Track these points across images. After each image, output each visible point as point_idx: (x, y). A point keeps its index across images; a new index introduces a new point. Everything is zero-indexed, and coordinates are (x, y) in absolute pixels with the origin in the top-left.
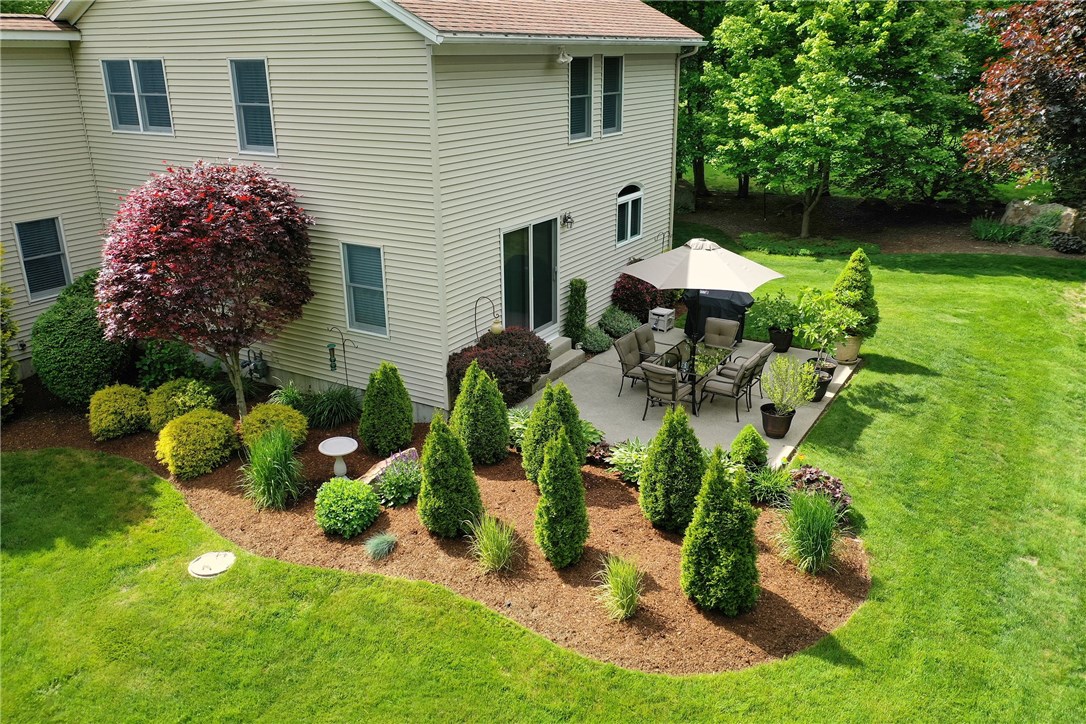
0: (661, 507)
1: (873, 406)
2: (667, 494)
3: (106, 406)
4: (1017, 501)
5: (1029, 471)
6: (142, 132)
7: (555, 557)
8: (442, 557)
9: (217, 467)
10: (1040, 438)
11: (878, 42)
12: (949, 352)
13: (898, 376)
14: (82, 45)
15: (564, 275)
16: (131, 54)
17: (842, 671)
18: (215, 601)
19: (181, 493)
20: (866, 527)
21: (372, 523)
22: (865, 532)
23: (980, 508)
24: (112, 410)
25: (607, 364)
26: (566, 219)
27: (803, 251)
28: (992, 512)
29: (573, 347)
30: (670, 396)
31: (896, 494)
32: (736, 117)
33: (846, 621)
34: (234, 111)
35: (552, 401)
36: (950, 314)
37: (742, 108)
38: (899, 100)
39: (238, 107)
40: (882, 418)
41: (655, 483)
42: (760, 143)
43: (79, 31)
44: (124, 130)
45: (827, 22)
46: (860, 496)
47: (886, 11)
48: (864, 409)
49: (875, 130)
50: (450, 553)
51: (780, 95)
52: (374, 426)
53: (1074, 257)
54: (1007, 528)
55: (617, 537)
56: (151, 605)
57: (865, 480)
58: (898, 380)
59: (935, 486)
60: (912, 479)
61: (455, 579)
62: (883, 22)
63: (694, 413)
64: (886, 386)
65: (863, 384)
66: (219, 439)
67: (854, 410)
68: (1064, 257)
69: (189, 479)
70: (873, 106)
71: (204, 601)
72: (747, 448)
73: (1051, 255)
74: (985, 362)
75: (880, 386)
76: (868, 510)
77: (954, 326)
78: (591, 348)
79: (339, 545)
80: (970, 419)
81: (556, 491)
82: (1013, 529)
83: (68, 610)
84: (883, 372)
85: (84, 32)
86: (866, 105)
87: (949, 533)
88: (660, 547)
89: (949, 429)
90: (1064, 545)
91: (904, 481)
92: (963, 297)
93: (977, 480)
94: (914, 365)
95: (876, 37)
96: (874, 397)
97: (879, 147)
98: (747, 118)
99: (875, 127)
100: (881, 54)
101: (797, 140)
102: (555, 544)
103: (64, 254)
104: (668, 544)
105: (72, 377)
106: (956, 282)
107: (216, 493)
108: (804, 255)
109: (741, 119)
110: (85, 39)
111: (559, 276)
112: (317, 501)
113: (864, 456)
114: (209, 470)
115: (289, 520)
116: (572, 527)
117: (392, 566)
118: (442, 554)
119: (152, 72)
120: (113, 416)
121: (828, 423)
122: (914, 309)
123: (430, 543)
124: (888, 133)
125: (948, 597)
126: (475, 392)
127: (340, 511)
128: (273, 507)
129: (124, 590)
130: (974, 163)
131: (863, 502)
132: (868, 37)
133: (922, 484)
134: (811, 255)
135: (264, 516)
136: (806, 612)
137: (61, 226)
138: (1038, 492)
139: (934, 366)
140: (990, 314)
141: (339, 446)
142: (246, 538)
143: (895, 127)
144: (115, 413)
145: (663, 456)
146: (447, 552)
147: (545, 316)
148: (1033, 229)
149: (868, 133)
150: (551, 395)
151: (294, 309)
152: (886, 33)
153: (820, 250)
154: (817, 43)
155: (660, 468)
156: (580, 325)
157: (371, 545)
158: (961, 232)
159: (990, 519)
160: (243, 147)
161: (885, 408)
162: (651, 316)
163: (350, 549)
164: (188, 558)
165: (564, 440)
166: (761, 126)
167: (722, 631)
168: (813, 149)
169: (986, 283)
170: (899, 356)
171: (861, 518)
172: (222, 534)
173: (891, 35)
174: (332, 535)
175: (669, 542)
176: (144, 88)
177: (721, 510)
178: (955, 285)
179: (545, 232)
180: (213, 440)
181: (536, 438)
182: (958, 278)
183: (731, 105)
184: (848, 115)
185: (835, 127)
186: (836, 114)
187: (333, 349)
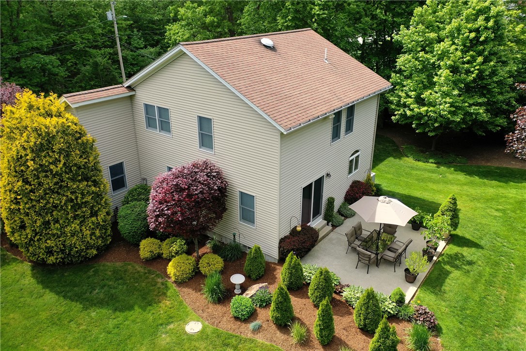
0: (362, 323)
1: (452, 267)
2: (365, 320)
3: (147, 247)
4: (507, 322)
5: (514, 307)
6: (158, 132)
7: (322, 341)
8: (278, 333)
9: (190, 279)
10: (522, 288)
11: (473, 75)
12: (491, 234)
13: (465, 249)
14: (136, 96)
15: (325, 196)
16: (156, 104)
18: (197, 344)
19: (177, 289)
20: (442, 333)
21: (251, 316)
22: (442, 335)
23: (491, 326)
24: (149, 250)
25: (341, 233)
26: (328, 175)
27: (431, 160)
28: (495, 327)
29: (328, 225)
30: (368, 262)
31: (457, 317)
32: (405, 100)
34: (198, 134)
35: (322, 275)
36: (494, 209)
37: (408, 96)
38: (480, 101)
39: (199, 133)
40: (455, 274)
41: (360, 314)
43: (135, 91)
44: (150, 130)
45: (449, 65)
46: (442, 317)
47: (477, 61)
48: (448, 267)
49: (468, 114)
50: (281, 332)
51: (426, 94)
52: (250, 269)
54: (500, 337)
55: (345, 332)
56: (174, 345)
57: (444, 308)
58: (466, 251)
59: (473, 314)
60: (464, 309)
61: (283, 344)
62: (476, 66)
63: (377, 266)
64: (459, 255)
65: (449, 253)
66: (191, 269)
67: (443, 268)
69: (180, 283)
70: (468, 103)
71: (193, 345)
72: (398, 297)
74: (506, 241)
75: (456, 255)
76: (444, 325)
77: (495, 217)
78: (335, 224)
79: (240, 323)
80: (494, 275)
81: (323, 320)
82: (503, 337)
83: (145, 342)
84: (459, 246)
85: (137, 91)
86: (465, 102)
87: (475, 339)
88: (361, 338)
89: (484, 282)
90: (523, 347)
91: (460, 311)
92: (502, 197)
93: (492, 311)
94: (473, 242)
95: (472, 72)
96: (454, 260)
97: (470, 121)
98: (409, 101)
99: (468, 112)
100: (474, 80)
101: (432, 115)
102: (322, 337)
103: (125, 176)
104: (364, 337)
105: (134, 235)
106: (500, 186)
107: (190, 291)
108: (432, 163)
109: (407, 101)
110: (137, 94)
111: (323, 197)
112: (231, 304)
113: (445, 295)
114: (187, 280)
115: (220, 309)
116: (328, 332)
117: (260, 335)
118: (278, 332)
119: (164, 112)
120: (149, 253)
121: (432, 276)
122: (479, 205)
123: (274, 327)
124: (474, 116)
126: (292, 264)
127: (240, 311)
128: (214, 303)
129: (163, 336)
130: (509, 150)
131: (442, 320)
132: (468, 72)
133: (468, 312)
134: (435, 163)
135: (211, 306)
137: (125, 165)
138: (516, 318)
139: (482, 243)
140: (513, 209)
141: (238, 279)
142: (205, 315)
143: (478, 114)
144: (150, 252)
145: (364, 305)
146: (280, 332)
147: (317, 213)
149: (465, 115)
150: (322, 272)
151: (219, 216)
152: (477, 71)
153: (440, 160)
154: (444, 73)
155: (363, 309)
156: (331, 216)
157: (252, 325)
159: (494, 331)
160: (200, 148)
161: (457, 267)
163: (244, 325)
164: (185, 323)
165: (327, 302)
166: (416, 106)
168: (439, 120)
169: (514, 188)
170: (468, 236)
171: (441, 328)
172: (195, 312)
173: (480, 72)
174: (237, 318)
175: (364, 336)
176: (160, 116)
177: (385, 338)
178: (500, 189)
179: (319, 183)
180: (189, 269)
181: (315, 288)
182: (502, 184)
183: (403, 94)
184: (456, 107)
185: (450, 112)
186: (451, 107)
187: (234, 236)
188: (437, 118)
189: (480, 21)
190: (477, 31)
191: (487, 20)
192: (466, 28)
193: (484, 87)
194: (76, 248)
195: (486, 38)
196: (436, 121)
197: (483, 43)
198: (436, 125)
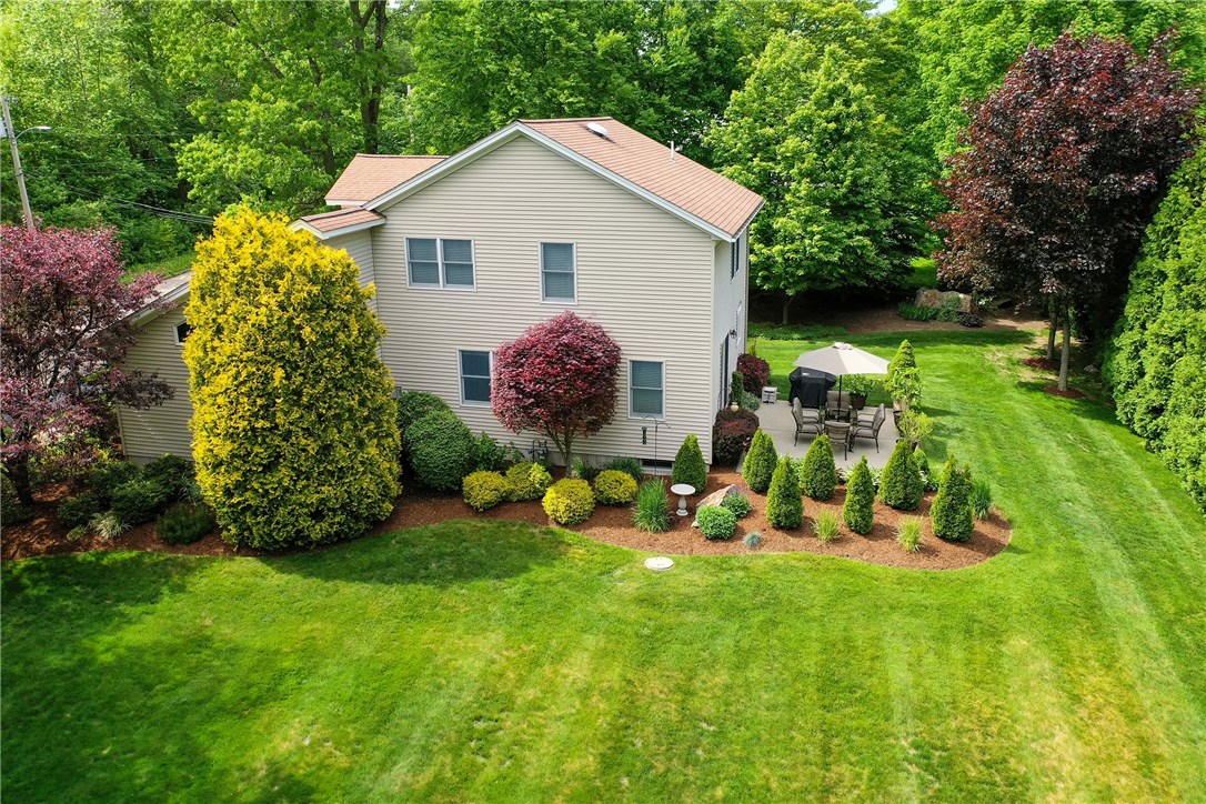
2: (905, 487)
4: (1045, 477)
5: (1041, 462)
6: (441, 288)
8: (791, 539)
10: (1035, 445)
16: (439, 234)
17: (1023, 557)
18: (687, 578)
20: (993, 496)
21: (734, 532)
22: (994, 499)
23: (1032, 482)
27: (796, 336)
28: (1038, 484)
33: (1010, 537)
34: (539, 275)
39: (543, 272)
42: (761, 259)
43: (385, 217)
49: (848, 250)
53: (975, 329)
56: (651, 587)
61: (807, 548)
68: (969, 330)
71: (681, 580)
73: (962, 329)
74: (977, 405)
75: (936, 424)
79: (723, 543)
82: (1052, 491)
83: (598, 598)
89: (989, 445)
93: (1021, 469)
94: (942, 410)
96: (937, 431)
100: (845, 196)
107: (604, 529)
108: (799, 339)
111: (729, 371)
119: (458, 250)
124: (859, 252)
125: (1046, 522)
129: (619, 584)
134: (803, 339)
136: (991, 536)
140: (955, 374)
141: (683, 489)
146: (794, 536)
148: (944, 310)
149: (844, 251)
153: (809, 334)
157: (745, 540)
158: (891, 313)
160: (544, 300)
162: (763, 393)
163: (732, 545)
167: (962, 549)
168: (805, 263)
172: (638, 550)
184: (830, 239)
185: (822, 249)
186: (821, 239)
187: (644, 431)
188: (801, 260)
189: (838, 106)
190: (837, 119)
191: (847, 103)
192: (820, 117)
193: (861, 207)
194: (369, 497)
195: (853, 129)
196: (799, 266)
197: (848, 138)
198: (801, 273)
